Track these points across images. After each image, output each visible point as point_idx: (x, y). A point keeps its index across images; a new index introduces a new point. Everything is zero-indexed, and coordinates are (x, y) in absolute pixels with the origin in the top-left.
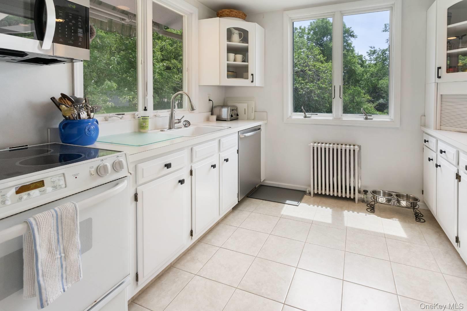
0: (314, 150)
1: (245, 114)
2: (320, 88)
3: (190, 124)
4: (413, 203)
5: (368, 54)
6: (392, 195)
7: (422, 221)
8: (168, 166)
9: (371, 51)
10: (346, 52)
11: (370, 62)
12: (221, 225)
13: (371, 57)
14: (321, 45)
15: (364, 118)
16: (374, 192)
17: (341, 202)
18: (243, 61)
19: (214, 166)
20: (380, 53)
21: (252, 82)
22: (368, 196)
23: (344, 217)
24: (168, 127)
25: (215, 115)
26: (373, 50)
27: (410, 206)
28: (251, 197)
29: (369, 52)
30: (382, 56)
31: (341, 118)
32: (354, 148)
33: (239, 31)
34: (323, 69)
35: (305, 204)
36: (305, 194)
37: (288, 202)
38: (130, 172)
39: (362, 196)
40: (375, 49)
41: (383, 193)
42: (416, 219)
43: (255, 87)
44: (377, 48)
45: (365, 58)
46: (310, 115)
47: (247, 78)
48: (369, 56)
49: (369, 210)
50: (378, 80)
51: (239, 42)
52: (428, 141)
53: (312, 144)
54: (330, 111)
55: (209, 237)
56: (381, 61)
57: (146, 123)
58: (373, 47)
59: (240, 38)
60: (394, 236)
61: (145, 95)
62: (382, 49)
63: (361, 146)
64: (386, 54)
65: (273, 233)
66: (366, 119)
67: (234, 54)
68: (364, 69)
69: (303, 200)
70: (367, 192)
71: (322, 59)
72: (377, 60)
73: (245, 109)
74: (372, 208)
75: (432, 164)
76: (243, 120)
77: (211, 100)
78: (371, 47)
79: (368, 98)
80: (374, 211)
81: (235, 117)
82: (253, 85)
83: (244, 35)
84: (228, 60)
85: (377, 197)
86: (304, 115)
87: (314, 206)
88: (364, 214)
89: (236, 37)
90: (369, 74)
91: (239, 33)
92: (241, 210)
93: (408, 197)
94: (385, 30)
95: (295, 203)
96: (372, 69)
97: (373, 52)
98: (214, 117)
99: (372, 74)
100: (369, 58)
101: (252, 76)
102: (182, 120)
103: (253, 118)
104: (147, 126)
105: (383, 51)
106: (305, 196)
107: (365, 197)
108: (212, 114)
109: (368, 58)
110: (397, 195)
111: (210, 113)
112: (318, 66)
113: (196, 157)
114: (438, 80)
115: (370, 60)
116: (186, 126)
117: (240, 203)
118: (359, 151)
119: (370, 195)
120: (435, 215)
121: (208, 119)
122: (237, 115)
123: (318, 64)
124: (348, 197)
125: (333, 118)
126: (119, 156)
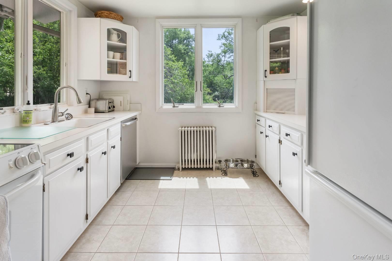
0: (182, 133)
1: (121, 106)
2: (173, 83)
3: (72, 117)
4: (251, 165)
5: (207, 56)
6: (238, 161)
7: (257, 176)
8: (71, 155)
9: (209, 54)
10: (191, 53)
11: (208, 62)
12: (108, 207)
13: (209, 59)
14: (171, 47)
15: (218, 106)
16: (227, 161)
17: (204, 172)
18: (120, 59)
19: (105, 153)
20: (215, 56)
21: (130, 77)
22: (221, 164)
23: (207, 182)
24: (50, 119)
25: (92, 108)
26: (210, 53)
27: (250, 167)
28: (129, 179)
29: (208, 55)
30: (216, 59)
31: (202, 106)
32: (212, 129)
33: (117, 32)
34: (175, 67)
35: (177, 178)
36: (175, 170)
37: (162, 178)
38: (43, 162)
39: (218, 165)
40: (212, 53)
41: (232, 161)
42: (253, 175)
43: (133, 82)
44: (213, 52)
45: (204, 60)
46: (178, 105)
47: (126, 74)
48: (208, 58)
49: (223, 174)
50: (214, 77)
51: (117, 42)
52: (259, 120)
53: (180, 128)
54: (192, 101)
55: (99, 219)
56: (216, 63)
57: (29, 117)
58: (210, 51)
59: (118, 38)
60: (242, 189)
61: (25, 90)
62: (217, 53)
63: (216, 127)
64: (219, 57)
65: (156, 204)
66: (220, 106)
67: (113, 52)
68: (204, 68)
69: (174, 175)
70: (221, 161)
71: (174, 59)
72: (213, 61)
73: (121, 102)
74: (225, 173)
75: (263, 136)
76: (119, 111)
77: (89, 94)
78: (209, 51)
79: (209, 91)
80: (227, 174)
81: (112, 109)
82: (130, 80)
83: (122, 36)
84: (108, 58)
85: (229, 164)
86: (173, 105)
87: (183, 178)
88: (221, 178)
89: (114, 37)
90: (208, 72)
91: (117, 34)
92: (123, 191)
93: (248, 161)
94: (219, 38)
95: (169, 178)
96: (210, 68)
97: (210, 55)
98: (93, 110)
99: (210, 72)
100: (208, 59)
101: (130, 72)
102: (65, 113)
103: (128, 109)
104: (30, 120)
105: (218, 55)
106: (175, 171)
107: (219, 165)
108: (89, 107)
109: (206, 59)
110: (241, 161)
111: (88, 106)
112: (171, 65)
113: (91, 146)
114: (265, 79)
115: (208, 61)
116: (69, 118)
117: (122, 184)
118: (215, 131)
119: (223, 163)
120: (265, 170)
121: (86, 112)
122: (114, 107)
123: (171, 63)
124: (208, 167)
125: (195, 106)
126: (33, 148)
